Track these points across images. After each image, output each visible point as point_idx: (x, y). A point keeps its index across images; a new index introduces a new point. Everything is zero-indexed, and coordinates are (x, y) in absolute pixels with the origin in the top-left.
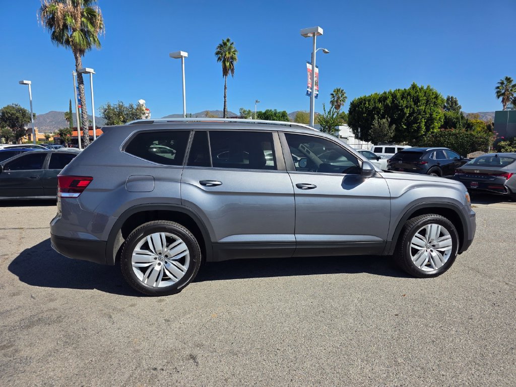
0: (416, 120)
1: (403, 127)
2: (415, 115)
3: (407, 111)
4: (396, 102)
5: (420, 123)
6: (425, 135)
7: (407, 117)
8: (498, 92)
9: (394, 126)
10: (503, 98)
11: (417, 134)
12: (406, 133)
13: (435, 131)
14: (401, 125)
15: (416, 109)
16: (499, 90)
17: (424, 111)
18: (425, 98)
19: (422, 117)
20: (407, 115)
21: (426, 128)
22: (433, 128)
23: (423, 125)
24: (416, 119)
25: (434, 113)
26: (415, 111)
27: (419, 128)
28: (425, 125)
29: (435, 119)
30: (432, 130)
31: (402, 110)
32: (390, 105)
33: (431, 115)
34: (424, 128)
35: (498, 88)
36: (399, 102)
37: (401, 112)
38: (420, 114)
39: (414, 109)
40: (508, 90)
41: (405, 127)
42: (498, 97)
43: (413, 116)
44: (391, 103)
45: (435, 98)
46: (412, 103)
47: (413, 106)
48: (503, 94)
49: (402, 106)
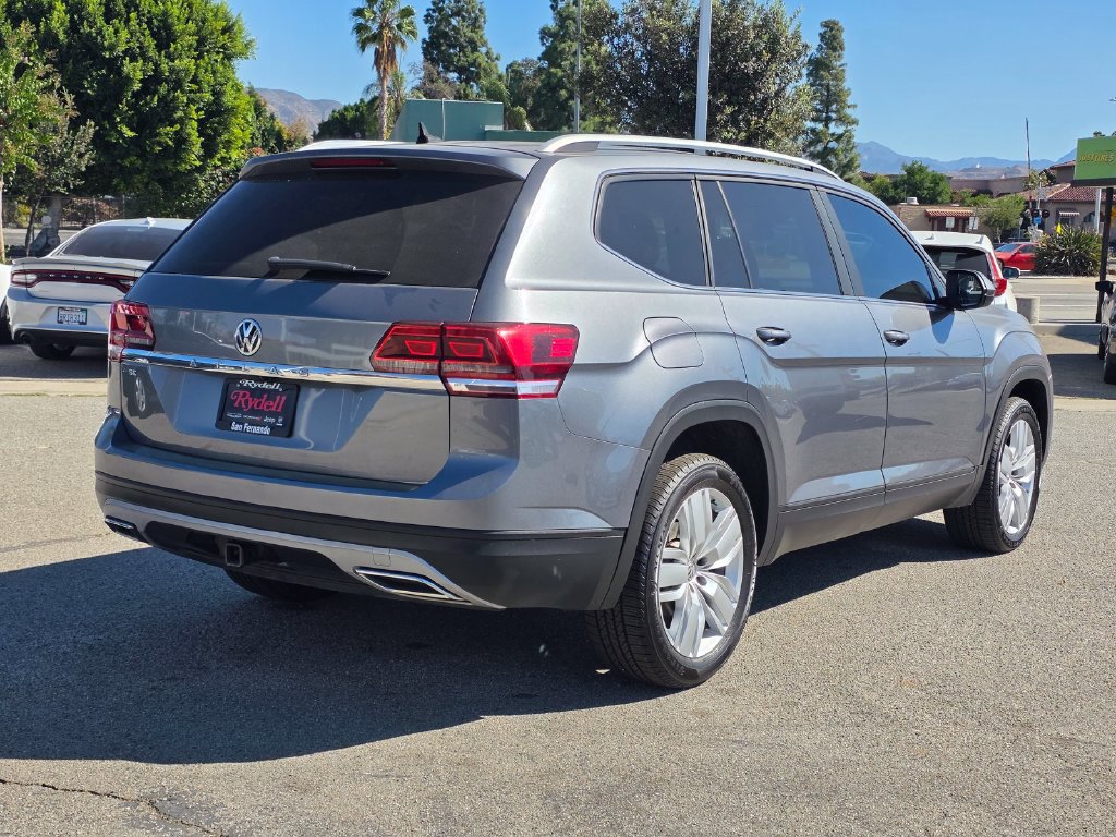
0: (166, 112)
1: (121, 134)
2: (163, 89)
3: (135, 71)
4: (85, 29)
5: (181, 121)
6: (201, 170)
7: (135, 95)
8: (360, 29)
9: (90, 128)
10: (377, 51)
11: (175, 164)
12: (133, 158)
13: (234, 155)
14: (114, 125)
15: (164, 67)
16: (361, 20)
17: (195, 80)
18: (192, 26)
19: (191, 101)
20: (137, 87)
21: (203, 145)
22: (228, 144)
23: (192, 129)
24: (168, 106)
25: (228, 88)
26: (162, 73)
27: (181, 140)
28: (201, 133)
29: (232, 111)
30: (223, 153)
31: (114, 65)
32: (62, 37)
33: (217, 94)
34: (196, 140)
35: (359, 13)
36: (100, 32)
37: (110, 71)
38: (178, 85)
39: (157, 65)
40: (388, 25)
41: (129, 134)
42: (363, 46)
43: (155, 92)
44: (65, 32)
45: (224, 31)
46: (150, 42)
47: (152, 53)
48: (376, 38)
49: (111, 48)
